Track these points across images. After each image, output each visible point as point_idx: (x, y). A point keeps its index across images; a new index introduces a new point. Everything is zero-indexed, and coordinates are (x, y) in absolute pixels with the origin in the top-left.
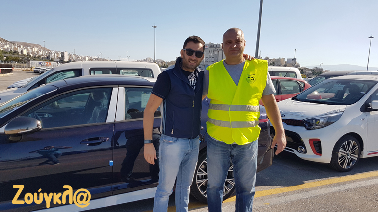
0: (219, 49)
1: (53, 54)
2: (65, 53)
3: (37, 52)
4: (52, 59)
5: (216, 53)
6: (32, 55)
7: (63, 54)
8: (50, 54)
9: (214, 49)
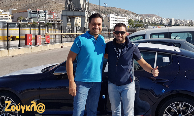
1: (164, 21)
2: (172, 19)
3: (154, 20)
4: (163, 24)
6: (151, 22)
7: (171, 20)
8: (162, 20)
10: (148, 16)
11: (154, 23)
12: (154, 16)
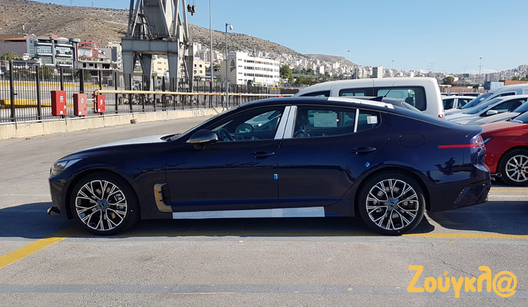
3: (339, 69)
6: (331, 74)
7: (375, 70)
8: (356, 70)
10: (324, 59)
11: (338, 75)
12: (338, 59)
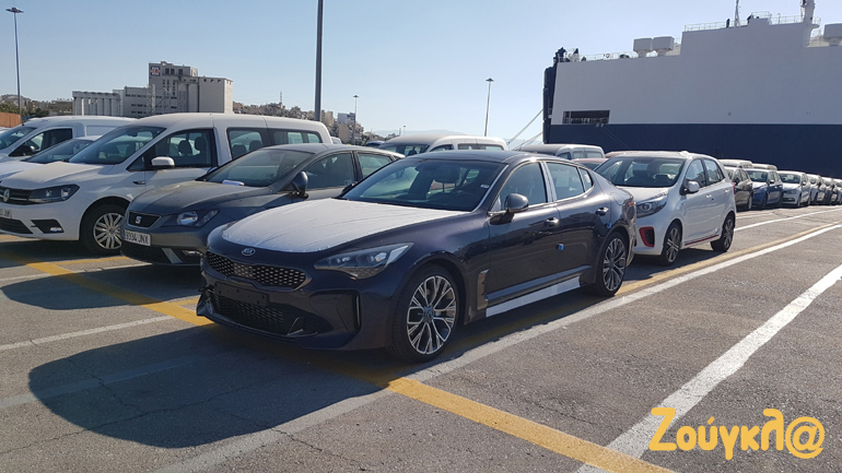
0: (188, 79)
5: (182, 87)
9: (176, 78)
